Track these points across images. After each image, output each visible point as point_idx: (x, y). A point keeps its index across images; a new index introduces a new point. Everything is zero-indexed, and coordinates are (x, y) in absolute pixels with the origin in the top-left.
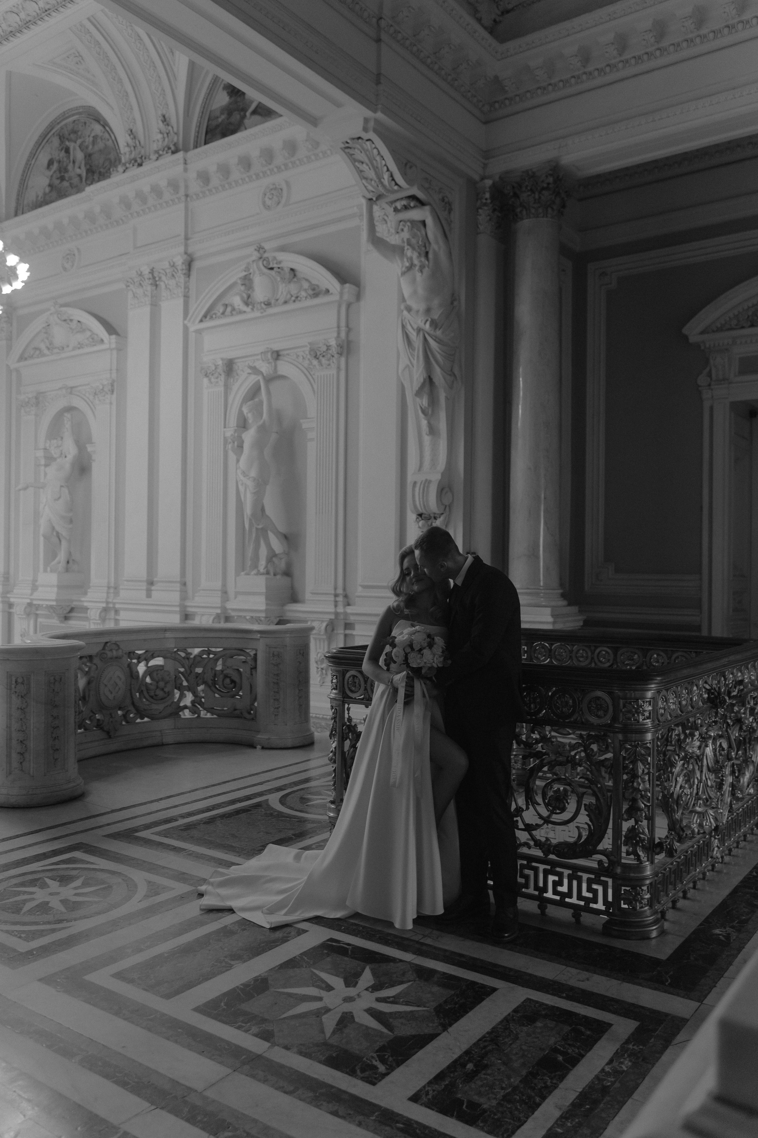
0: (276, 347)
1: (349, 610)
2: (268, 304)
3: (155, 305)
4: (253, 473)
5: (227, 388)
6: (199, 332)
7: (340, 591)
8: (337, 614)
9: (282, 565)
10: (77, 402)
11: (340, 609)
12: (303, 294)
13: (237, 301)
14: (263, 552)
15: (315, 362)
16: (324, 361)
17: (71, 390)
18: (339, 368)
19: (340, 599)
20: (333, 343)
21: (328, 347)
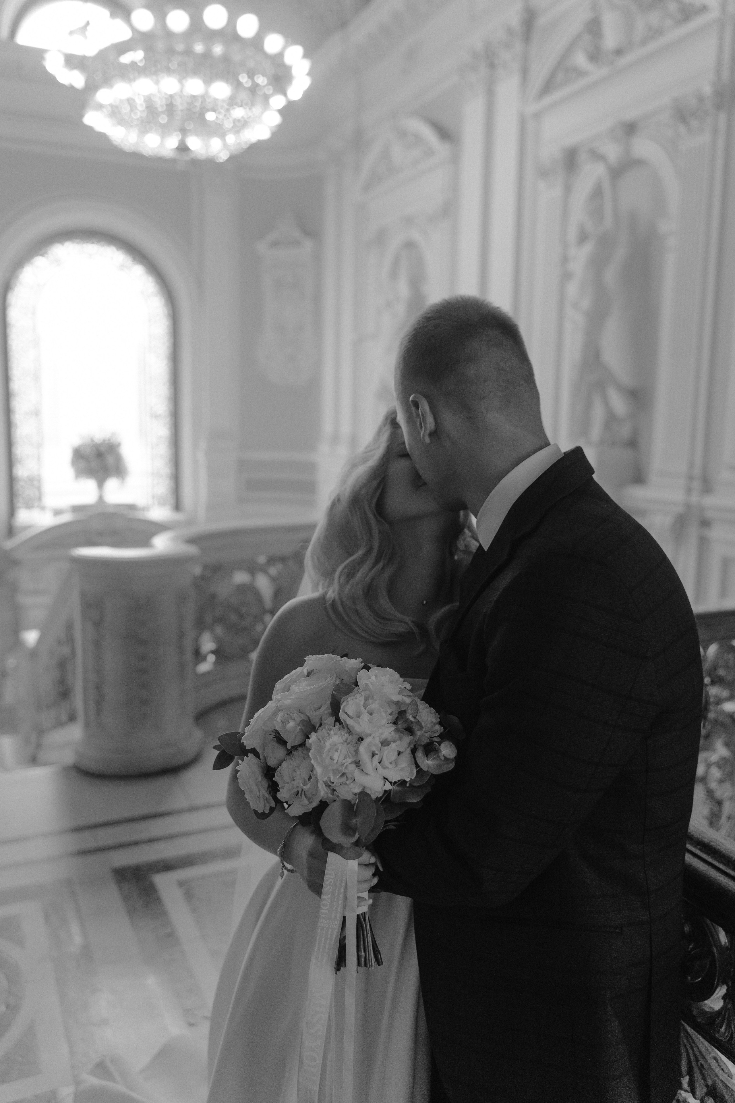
0: (630, 115)
1: (709, 501)
2: (619, 52)
3: (490, 94)
4: (586, 304)
5: (568, 189)
6: (537, 116)
7: (697, 471)
8: (688, 506)
9: (625, 431)
10: (416, 235)
11: (694, 499)
12: (669, 22)
13: (580, 59)
14: (598, 414)
15: (682, 129)
16: (694, 123)
17: (409, 221)
18: (715, 132)
19: (696, 484)
20: (707, 90)
21: (701, 99)
